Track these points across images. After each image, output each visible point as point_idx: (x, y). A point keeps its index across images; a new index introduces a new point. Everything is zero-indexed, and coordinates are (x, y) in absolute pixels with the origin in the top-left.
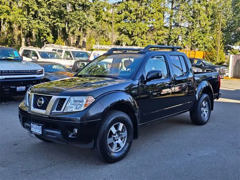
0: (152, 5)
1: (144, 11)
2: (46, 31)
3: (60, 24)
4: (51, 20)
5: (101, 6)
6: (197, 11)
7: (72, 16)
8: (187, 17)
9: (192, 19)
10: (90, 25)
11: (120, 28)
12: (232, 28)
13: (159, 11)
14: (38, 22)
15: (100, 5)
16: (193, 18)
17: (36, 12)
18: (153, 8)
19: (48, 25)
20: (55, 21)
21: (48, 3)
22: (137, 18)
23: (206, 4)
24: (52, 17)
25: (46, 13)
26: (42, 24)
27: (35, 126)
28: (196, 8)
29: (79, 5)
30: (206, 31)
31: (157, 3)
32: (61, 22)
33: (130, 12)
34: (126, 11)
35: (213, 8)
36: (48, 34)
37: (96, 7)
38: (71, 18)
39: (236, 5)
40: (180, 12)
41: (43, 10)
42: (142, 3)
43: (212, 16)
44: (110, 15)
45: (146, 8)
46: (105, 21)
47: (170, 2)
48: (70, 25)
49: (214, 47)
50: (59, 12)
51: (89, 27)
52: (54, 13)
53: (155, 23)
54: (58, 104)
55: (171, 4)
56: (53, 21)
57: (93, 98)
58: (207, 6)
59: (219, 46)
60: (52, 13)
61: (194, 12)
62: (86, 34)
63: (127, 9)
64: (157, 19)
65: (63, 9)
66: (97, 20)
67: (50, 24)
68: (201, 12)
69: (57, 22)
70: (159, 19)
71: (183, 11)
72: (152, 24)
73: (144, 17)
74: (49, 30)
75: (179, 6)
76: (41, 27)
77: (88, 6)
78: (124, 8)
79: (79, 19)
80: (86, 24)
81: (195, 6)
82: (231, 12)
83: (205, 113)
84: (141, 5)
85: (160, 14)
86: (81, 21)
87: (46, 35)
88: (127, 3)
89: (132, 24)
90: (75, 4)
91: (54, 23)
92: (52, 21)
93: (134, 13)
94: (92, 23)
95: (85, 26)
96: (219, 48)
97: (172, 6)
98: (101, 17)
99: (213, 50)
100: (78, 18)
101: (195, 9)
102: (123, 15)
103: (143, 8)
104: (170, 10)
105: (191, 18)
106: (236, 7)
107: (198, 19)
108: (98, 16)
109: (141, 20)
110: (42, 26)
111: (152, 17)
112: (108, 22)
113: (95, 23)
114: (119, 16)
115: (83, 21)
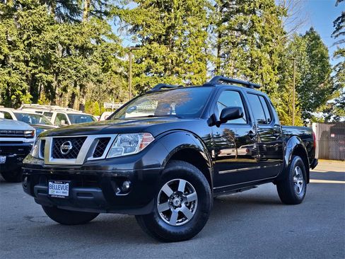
0: (189, 51)
1: (177, 60)
2: (21, 87)
3: (44, 75)
4: (30, 68)
5: (112, 50)
6: (256, 60)
7: (64, 63)
8: (242, 69)
9: (249, 71)
10: (94, 78)
11: (139, 85)
12: (310, 85)
13: (200, 59)
14: (9, 73)
15: (109, 48)
16: (252, 70)
17: (6, 56)
18: (190, 55)
19: (24, 78)
20: (36, 71)
21: (26, 42)
22: (165, 70)
23: (269, 50)
24: (31, 64)
25: (22, 58)
26: (15, 75)
27: (56, 185)
28: (255, 55)
29: (76, 47)
30: (273, 89)
31: (196, 48)
32: (45, 73)
33: (156, 60)
34: (149, 58)
35: (280, 55)
36: (24, 92)
37: (103, 51)
38: (63, 67)
39: (314, 52)
40: (231, 62)
41: (17, 53)
42: (172, 47)
43: (279, 68)
44: (125, 64)
45: (180, 55)
46: (116, 73)
47: (215, 47)
48: (60, 78)
49: (287, 112)
50: (43, 56)
51: (92, 80)
52: (36, 59)
53: (194, 76)
54: (97, 148)
55: (216, 50)
56: (33, 72)
57: (152, 136)
58: (271, 53)
59: (294, 110)
60: (32, 58)
61: (253, 62)
62: (84, 93)
63: (150, 56)
64: (196, 71)
65: (50, 51)
66: (105, 70)
67: (27, 76)
68: (263, 61)
69: (40, 72)
70: (199, 72)
71: (236, 60)
72: (190, 78)
73: (177, 68)
74: (25, 85)
75: (229, 53)
76: (13, 80)
77: (91, 49)
78: (146, 53)
79: (75, 68)
80: (86, 76)
81: (254, 52)
82: (307, 62)
83: (298, 185)
84: (172, 50)
85: (202, 64)
86: (78, 72)
87: (21, 93)
88: (150, 47)
89: (158, 79)
90: (70, 45)
91: (35, 74)
92: (31, 71)
93: (161, 62)
94: (96, 76)
95: (85, 79)
96: (294, 114)
97: (219, 53)
98: (111, 67)
99: (286, 116)
100: (75, 66)
101: (254, 57)
102: (144, 65)
103: (174, 55)
104: (215, 59)
105: (248, 69)
106: (315, 54)
107: (260, 71)
108: (105, 64)
109: (172, 73)
110: (15, 78)
111: (189, 68)
112: (120, 74)
113: (102, 76)
114: (138, 66)
115: (82, 72)
